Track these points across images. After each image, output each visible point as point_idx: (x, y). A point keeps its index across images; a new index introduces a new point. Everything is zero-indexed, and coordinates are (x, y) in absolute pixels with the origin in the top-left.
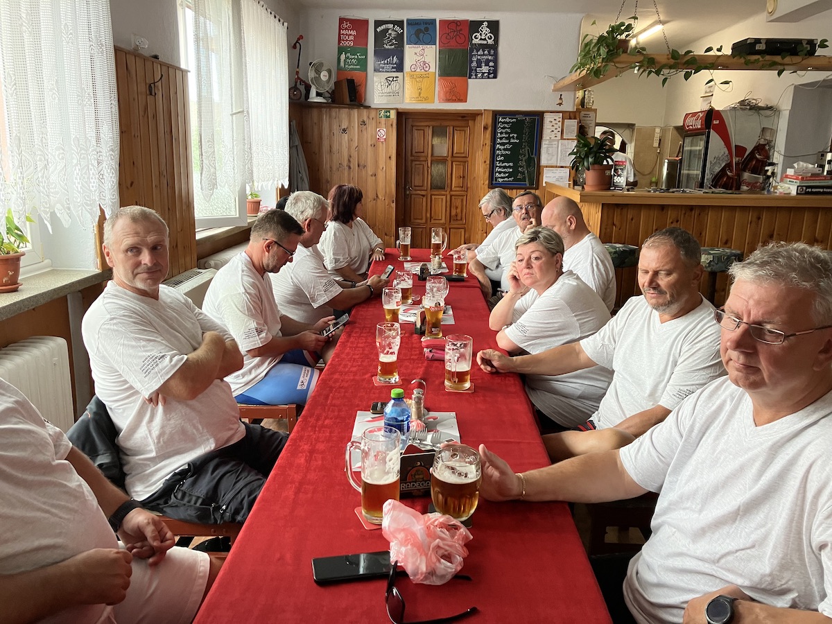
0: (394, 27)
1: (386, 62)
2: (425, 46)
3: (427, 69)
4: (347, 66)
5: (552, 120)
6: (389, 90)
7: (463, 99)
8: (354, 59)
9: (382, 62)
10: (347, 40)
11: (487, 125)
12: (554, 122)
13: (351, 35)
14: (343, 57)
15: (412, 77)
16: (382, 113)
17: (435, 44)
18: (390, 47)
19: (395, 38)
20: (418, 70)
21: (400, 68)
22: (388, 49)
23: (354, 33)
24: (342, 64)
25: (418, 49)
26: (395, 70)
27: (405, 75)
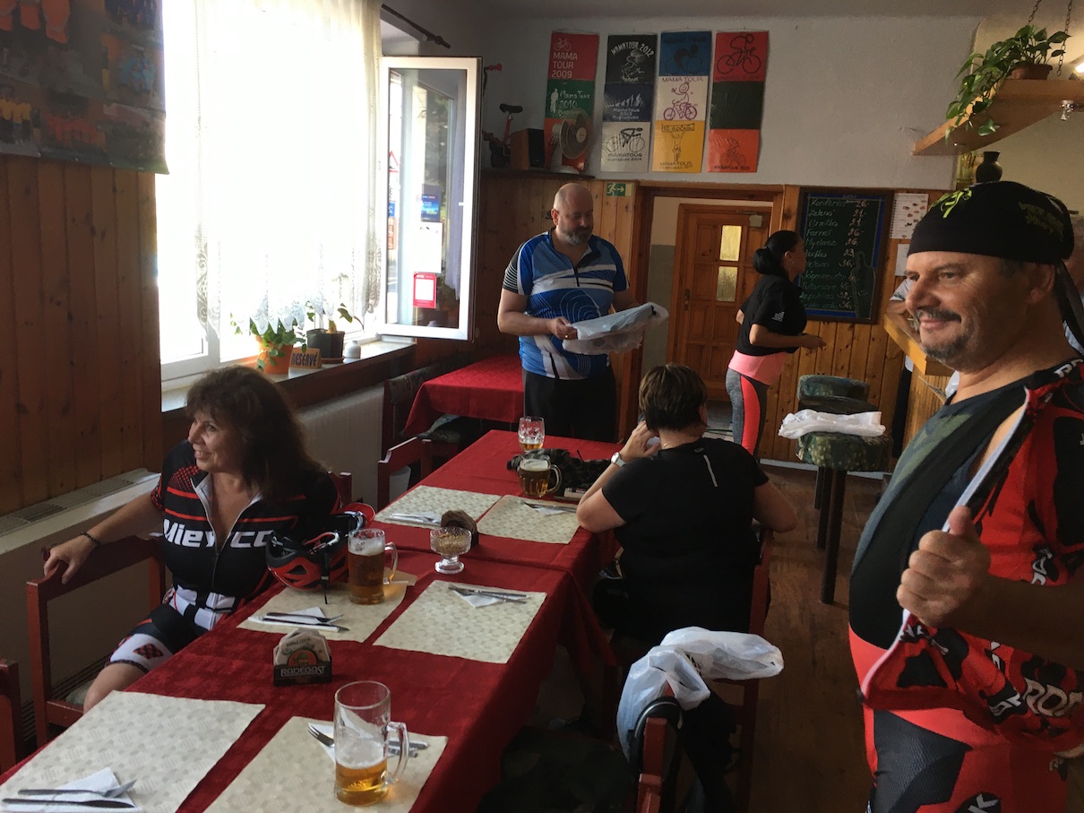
0: (640, 45)
1: (623, 104)
2: (690, 78)
3: (692, 116)
4: (560, 111)
5: (910, 205)
6: (625, 150)
7: (750, 166)
8: (573, 99)
9: (617, 105)
10: (562, 70)
11: (789, 210)
12: (913, 209)
13: (569, 60)
14: (555, 96)
15: (665, 128)
16: (613, 188)
17: (708, 74)
18: (630, 80)
19: (639, 65)
20: (677, 117)
21: (646, 113)
22: (628, 84)
23: (575, 57)
24: (553, 108)
25: (678, 82)
26: (637, 118)
27: (655, 126)
